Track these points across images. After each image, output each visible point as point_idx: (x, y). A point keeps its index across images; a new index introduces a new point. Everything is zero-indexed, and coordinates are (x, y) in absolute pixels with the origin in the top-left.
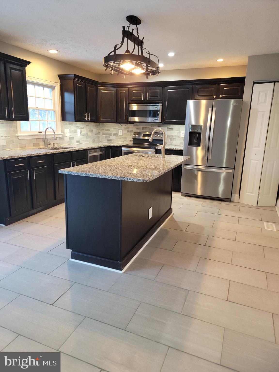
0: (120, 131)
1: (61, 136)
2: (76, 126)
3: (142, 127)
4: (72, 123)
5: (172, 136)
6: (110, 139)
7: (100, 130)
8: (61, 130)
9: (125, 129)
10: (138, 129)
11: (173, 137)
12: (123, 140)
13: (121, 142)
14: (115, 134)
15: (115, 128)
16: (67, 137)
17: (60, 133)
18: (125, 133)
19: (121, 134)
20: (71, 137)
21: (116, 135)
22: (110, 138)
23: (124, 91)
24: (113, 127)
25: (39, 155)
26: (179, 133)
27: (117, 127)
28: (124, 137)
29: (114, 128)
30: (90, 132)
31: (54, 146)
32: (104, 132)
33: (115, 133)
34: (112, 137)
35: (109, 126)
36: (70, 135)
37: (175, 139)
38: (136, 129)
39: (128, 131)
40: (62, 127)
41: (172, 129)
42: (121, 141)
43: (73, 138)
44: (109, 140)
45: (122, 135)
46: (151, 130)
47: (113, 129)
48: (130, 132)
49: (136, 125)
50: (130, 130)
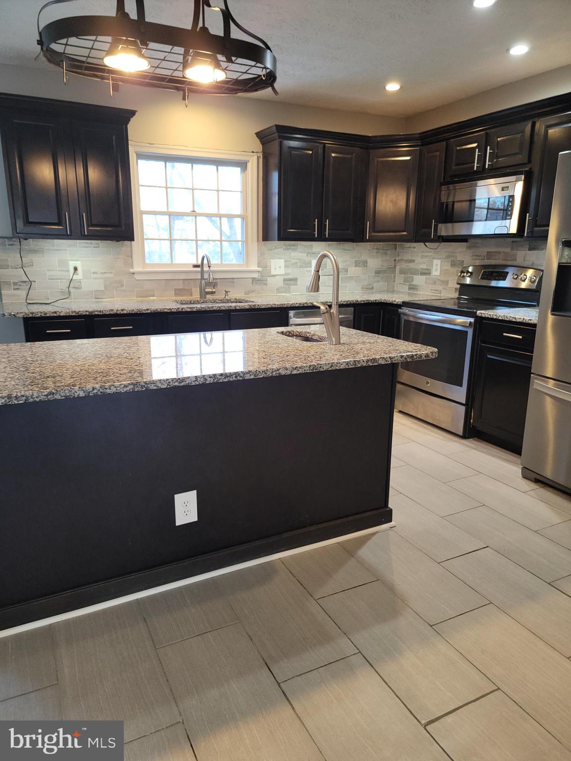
1: (256, 275)
2: (308, 253)
3: (488, 252)
4: (294, 245)
6: (414, 286)
7: (395, 260)
8: (258, 261)
9: (448, 257)
10: (478, 258)
12: (440, 288)
13: (435, 292)
14: (424, 271)
15: (427, 256)
16: (277, 277)
17: (254, 267)
18: (446, 268)
19: (436, 270)
20: (290, 277)
21: (426, 273)
22: (414, 283)
23: (437, 151)
24: (422, 252)
25: (118, 312)
27: (431, 252)
28: (442, 279)
29: (424, 254)
30: (355, 266)
31: (225, 296)
32: (404, 265)
33: (426, 269)
34: (418, 280)
35: (414, 250)
36: (286, 274)
38: (472, 256)
39: (453, 265)
40: (261, 254)
42: (437, 290)
43: (295, 280)
44: (413, 288)
45: (438, 273)
46: (508, 259)
47: (422, 257)
48: (459, 264)
49: (474, 247)
50: (459, 261)
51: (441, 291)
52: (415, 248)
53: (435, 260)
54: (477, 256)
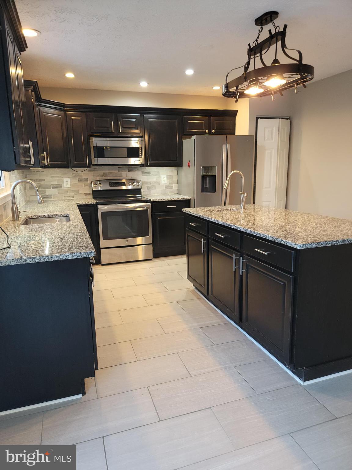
0: (65, 180)
3: (104, 173)
5: (149, 182)
6: (47, 195)
9: (75, 176)
10: (98, 176)
11: (152, 185)
13: (68, 197)
14: (55, 186)
15: (56, 177)
18: (75, 183)
19: (67, 184)
21: (59, 186)
24: (51, 174)
26: (158, 178)
27: (60, 174)
28: (73, 189)
29: (53, 175)
33: (56, 184)
34: (51, 192)
35: (42, 173)
37: (154, 187)
38: (94, 175)
39: (80, 180)
41: (149, 173)
45: (69, 186)
46: (118, 176)
47: (52, 177)
48: (84, 180)
49: (94, 170)
50: (84, 178)
51: (73, 196)
52: (43, 172)
53: (64, 179)
54: (97, 175)
